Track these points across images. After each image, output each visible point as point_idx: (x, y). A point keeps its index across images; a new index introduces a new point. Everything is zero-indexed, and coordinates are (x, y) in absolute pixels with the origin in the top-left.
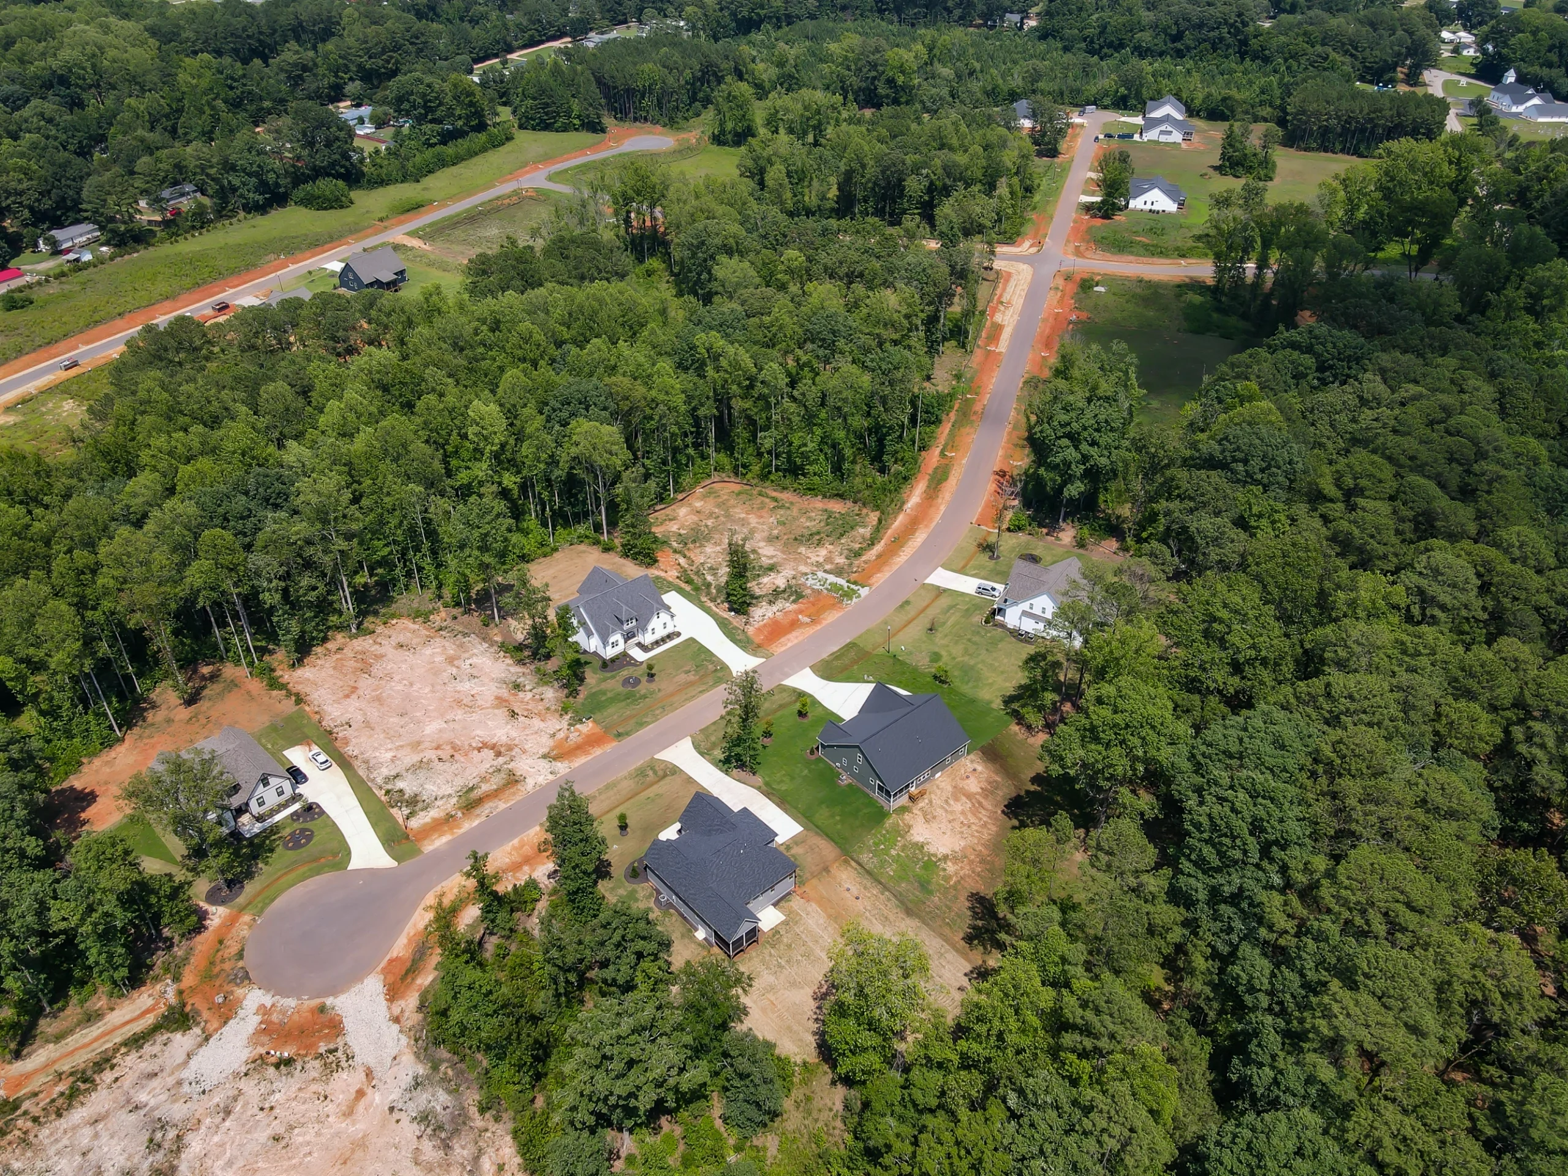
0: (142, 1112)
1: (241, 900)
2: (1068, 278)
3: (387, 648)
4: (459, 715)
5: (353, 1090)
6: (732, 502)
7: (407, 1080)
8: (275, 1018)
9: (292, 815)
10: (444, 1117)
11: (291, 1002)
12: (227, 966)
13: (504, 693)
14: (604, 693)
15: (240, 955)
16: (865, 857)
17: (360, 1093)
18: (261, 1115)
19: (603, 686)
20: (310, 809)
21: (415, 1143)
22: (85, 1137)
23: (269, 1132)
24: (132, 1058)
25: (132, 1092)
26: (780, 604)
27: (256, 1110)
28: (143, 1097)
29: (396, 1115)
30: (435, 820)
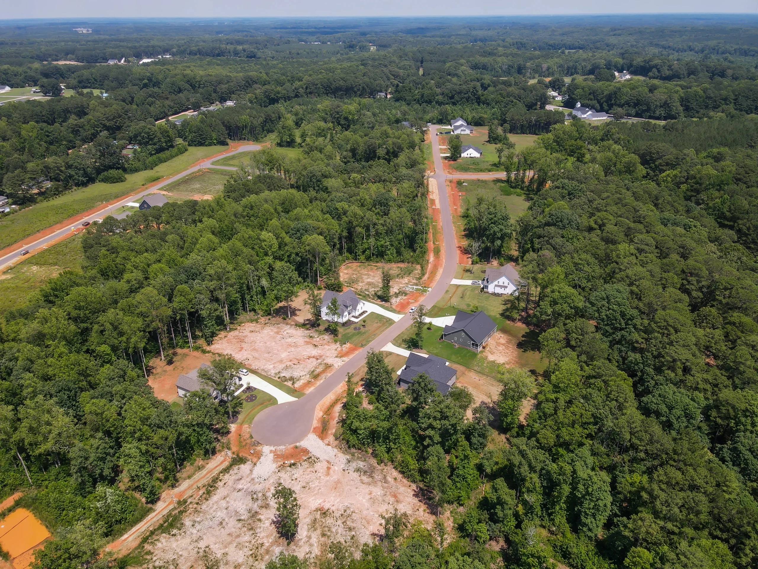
0: (243, 491)
1: (239, 421)
2: (451, 182)
3: (246, 333)
4: (293, 349)
5: (325, 468)
6: (359, 269)
7: (345, 461)
8: (279, 453)
9: (243, 391)
10: (366, 468)
11: (282, 447)
12: (248, 441)
13: (307, 340)
14: (348, 333)
15: (251, 437)
16: (476, 368)
17: (329, 468)
18: (293, 482)
19: (347, 331)
20: (249, 388)
21: (359, 478)
22: (223, 504)
23: (299, 486)
24: (227, 476)
25: (234, 486)
26: (400, 297)
27: (290, 481)
28: (240, 486)
29: (347, 472)
30: (304, 384)
